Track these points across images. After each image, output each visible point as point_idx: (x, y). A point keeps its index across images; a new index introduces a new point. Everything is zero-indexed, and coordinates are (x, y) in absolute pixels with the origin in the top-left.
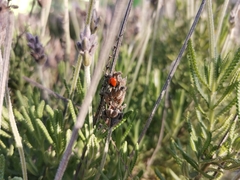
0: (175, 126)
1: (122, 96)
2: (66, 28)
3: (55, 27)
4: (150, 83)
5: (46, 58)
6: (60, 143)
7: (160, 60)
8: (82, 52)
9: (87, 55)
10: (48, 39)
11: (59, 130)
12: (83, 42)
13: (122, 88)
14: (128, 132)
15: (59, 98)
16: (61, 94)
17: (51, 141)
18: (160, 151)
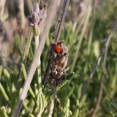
0: (112, 89)
1: (65, 61)
2: (22, 7)
3: (13, 8)
4: (91, 53)
5: (4, 31)
6: (14, 100)
7: (101, 35)
8: (32, 24)
9: (36, 26)
10: (7, 16)
11: (14, 89)
12: (33, 16)
13: (65, 54)
14: (71, 93)
15: (14, 64)
16: (17, 61)
17: (7, 99)
18: (100, 111)
